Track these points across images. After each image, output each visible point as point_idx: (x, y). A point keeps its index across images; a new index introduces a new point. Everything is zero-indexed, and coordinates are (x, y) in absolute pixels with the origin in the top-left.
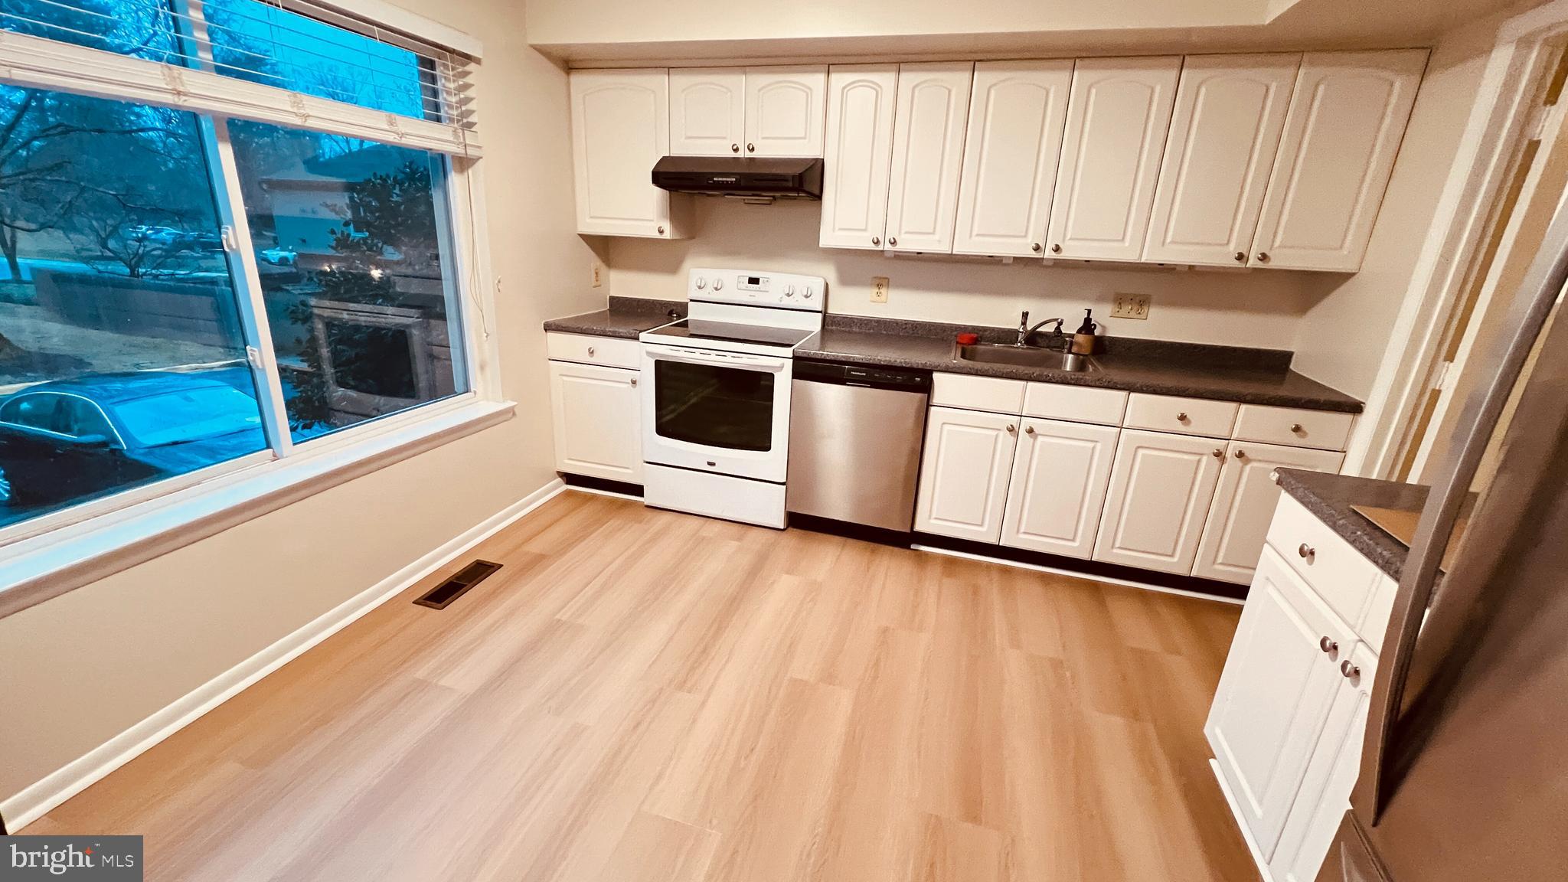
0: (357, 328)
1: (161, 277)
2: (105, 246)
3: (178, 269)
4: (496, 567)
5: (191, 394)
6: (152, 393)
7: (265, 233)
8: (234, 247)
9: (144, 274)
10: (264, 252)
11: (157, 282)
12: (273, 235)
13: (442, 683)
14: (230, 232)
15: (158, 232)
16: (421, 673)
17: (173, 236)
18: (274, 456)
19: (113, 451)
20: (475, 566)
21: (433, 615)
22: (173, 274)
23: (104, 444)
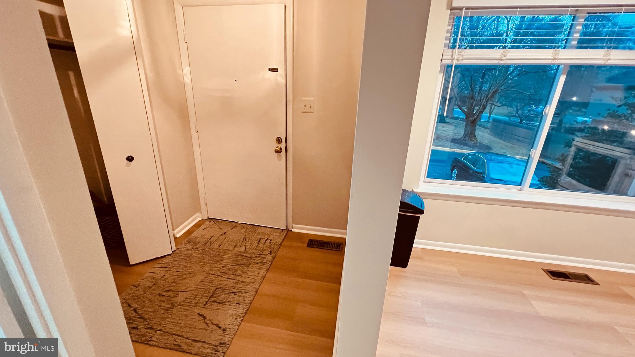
0: (594, 154)
1: (529, 124)
2: (517, 113)
3: (536, 122)
4: (595, 283)
5: (514, 166)
6: (503, 162)
7: (582, 110)
8: (547, 113)
9: (524, 123)
10: (577, 118)
11: (527, 126)
12: (585, 110)
13: (533, 302)
14: (548, 108)
15: (538, 108)
16: (526, 292)
17: (542, 110)
18: (520, 189)
19: (483, 176)
20: (583, 275)
21: (547, 278)
22: (534, 124)
23: (481, 173)
